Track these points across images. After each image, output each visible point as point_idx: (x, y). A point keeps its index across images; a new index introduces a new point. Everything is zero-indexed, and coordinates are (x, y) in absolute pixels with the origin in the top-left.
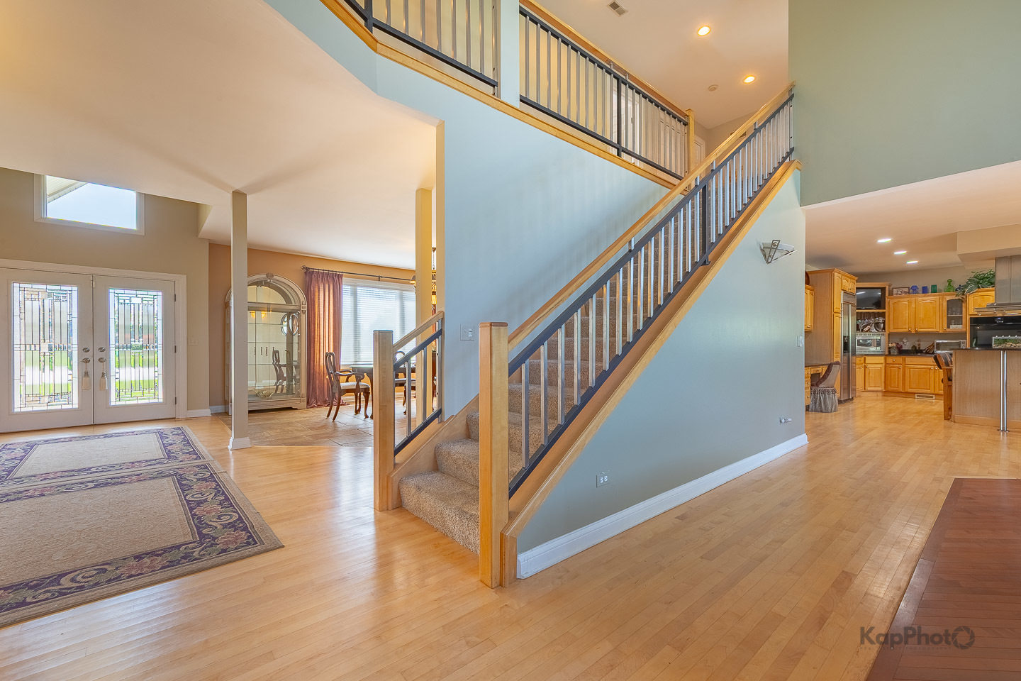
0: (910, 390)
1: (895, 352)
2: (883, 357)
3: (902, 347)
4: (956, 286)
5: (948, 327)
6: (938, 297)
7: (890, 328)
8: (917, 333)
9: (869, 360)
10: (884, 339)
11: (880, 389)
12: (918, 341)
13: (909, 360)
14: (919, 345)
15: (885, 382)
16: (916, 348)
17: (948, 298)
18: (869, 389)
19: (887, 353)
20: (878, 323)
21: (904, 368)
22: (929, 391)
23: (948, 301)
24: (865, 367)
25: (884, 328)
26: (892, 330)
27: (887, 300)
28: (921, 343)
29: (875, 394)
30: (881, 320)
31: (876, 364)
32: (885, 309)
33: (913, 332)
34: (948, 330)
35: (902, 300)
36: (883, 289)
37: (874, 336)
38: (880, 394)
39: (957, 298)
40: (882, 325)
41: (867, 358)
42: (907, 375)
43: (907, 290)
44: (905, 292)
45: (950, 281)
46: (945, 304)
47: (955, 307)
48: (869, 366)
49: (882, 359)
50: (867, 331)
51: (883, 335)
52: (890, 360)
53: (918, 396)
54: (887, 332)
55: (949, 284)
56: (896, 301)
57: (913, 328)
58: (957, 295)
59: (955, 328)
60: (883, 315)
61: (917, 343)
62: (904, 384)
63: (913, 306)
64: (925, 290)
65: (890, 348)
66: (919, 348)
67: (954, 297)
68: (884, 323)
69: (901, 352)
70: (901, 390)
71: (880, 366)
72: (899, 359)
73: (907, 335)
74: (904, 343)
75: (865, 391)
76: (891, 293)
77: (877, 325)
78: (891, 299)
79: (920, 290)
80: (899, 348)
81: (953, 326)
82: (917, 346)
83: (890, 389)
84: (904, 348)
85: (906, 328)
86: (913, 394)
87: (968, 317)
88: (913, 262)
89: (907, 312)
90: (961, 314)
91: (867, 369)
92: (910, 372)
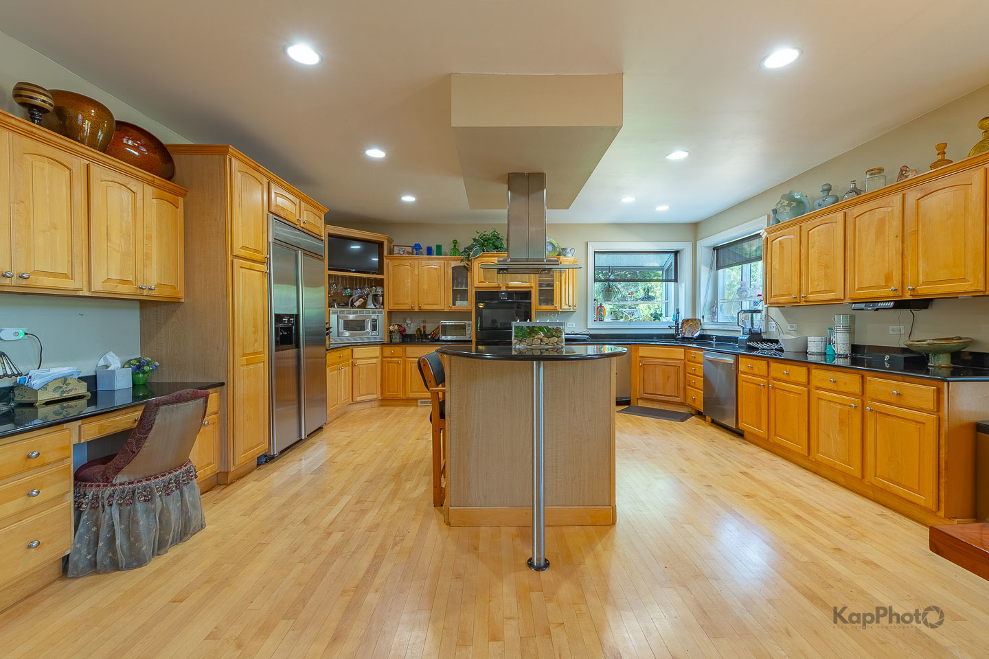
0: (412, 395)
1: (397, 338)
2: (378, 348)
3: (405, 330)
4: (461, 249)
5: (454, 304)
6: (443, 262)
7: (390, 304)
8: (422, 312)
9: (359, 352)
10: (382, 317)
11: (374, 396)
12: (424, 322)
13: (411, 350)
14: (424, 327)
15: (382, 385)
16: (421, 331)
17: (454, 264)
18: (359, 399)
19: (386, 340)
20: (376, 295)
21: (404, 363)
23: (454, 268)
24: (353, 365)
25: (383, 304)
26: (393, 307)
27: (386, 261)
28: (426, 325)
29: (368, 405)
30: (380, 290)
31: (368, 356)
32: (383, 275)
33: (416, 309)
34: (453, 308)
35: (403, 262)
36: (381, 244)
37: (373, 314)
38: (376, 404)
39: (462, 264)
40: (381, 298)
41: (355, 349)
43: (410, 250)
44: (408, 253)
45: (455, 242)
46: (450, 272)
47: (461, 274)
48: (359, 362)
49: (376, 351)
50: (360, 307)
51: (381, 313)
52: (389, 351)
53: (422, 403)
54: (386, 310)
55: (455, 246)
56: (396, 262)
57: (416, 303)
58: (462, 260)
59: (461, 305)
60: (380, 283)
61: (422, 325)
62: (404, 386)
63: (416, 272)
64: (429, 251)
65: (390, 333)
66: (424, 332)
67: (458, 263)
68: (383, 296)
69: (407, 339)
70: (401, 395)
71: (374, 361)
72: (397, 350)
73: (409, 313)
74: (407, 324)
75: (354, 403)
76: (391, 252)
77: (376, 298)
78: (391, 259)
79: (424, 250)
80: (402, 332)
81: (458, 303)
82: (422, 329)
83: (387, 395)
84: (408, 332)
85: (408, 304)
86: (416, 399)
87: (474, 291)
88: (408, 199)
89: (410, 280)
90: (467, 286)
91: (355, 368)
92: (411, 368)
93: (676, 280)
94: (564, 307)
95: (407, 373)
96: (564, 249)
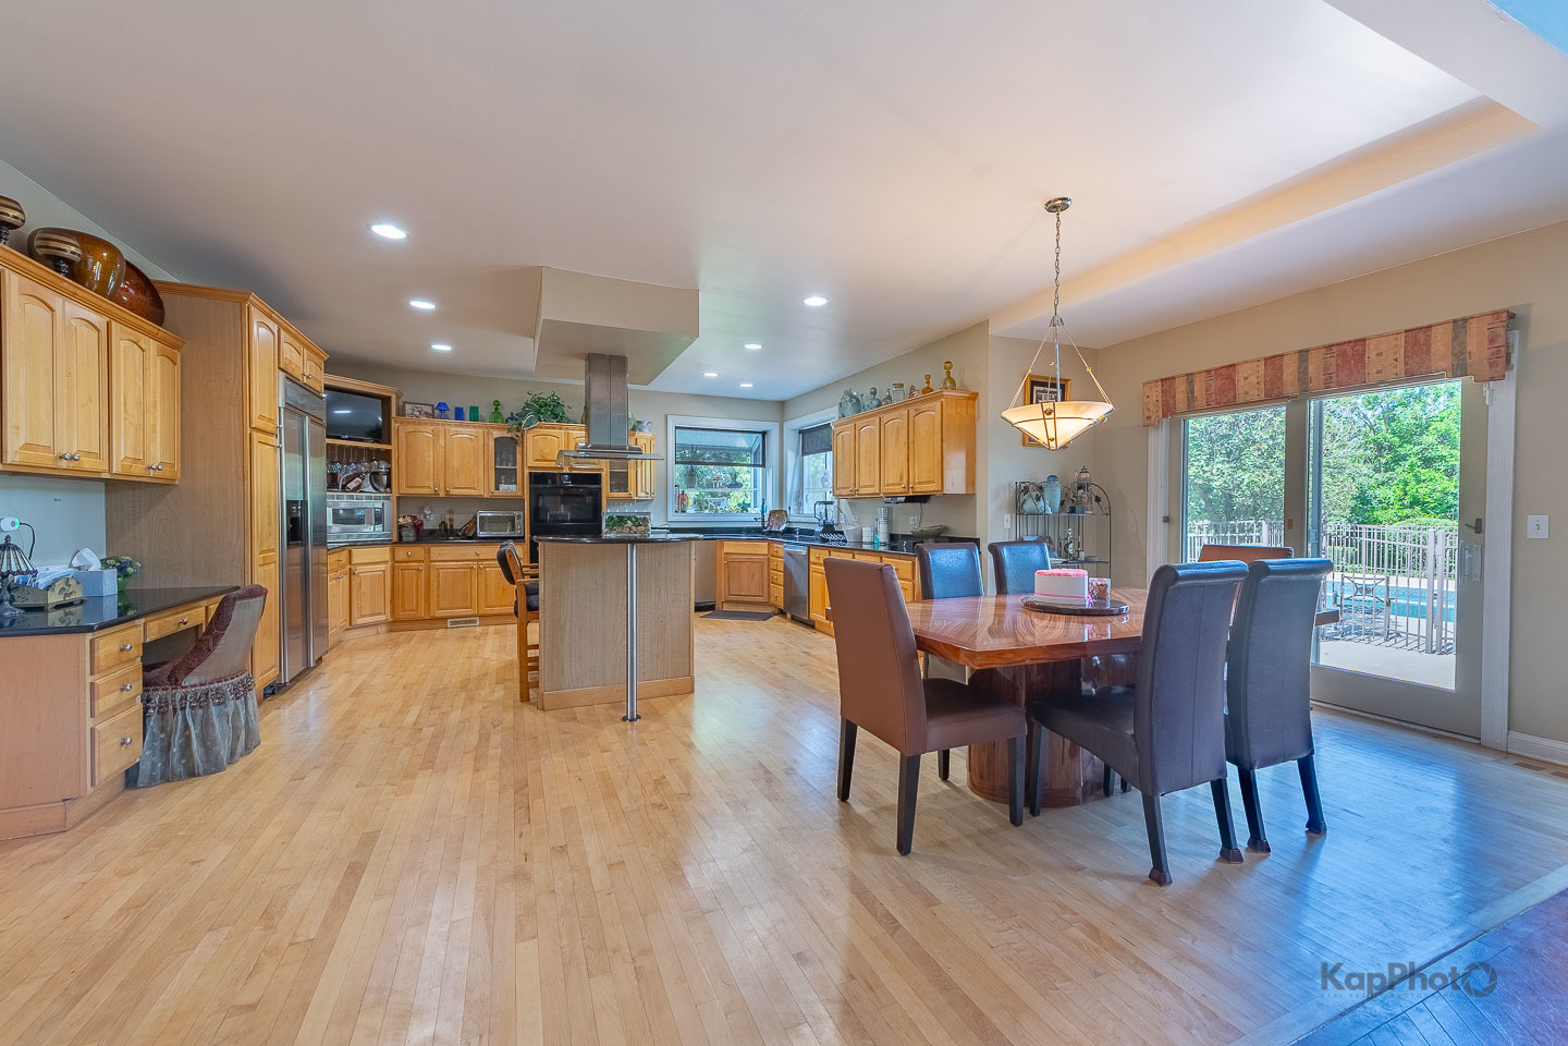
0: (439, 613)
1: (409, 534)
2: (388, 548)
3: (422, 524)
4: (506, 415)
5: (497, 488)
6: (481, 430)
7: (400, 486)
8: (449, 498)
9: (360, 555)
10: (389, 509)
11: (382, 618)
12: (451, 512)
13: (438, 552)
14: (452, 519)
15: (392, 601)
16: (446, 526)
17: (497, 434)
18: (360, 621)
19: (395, 538)
20: (378, 473)
21: (428, 569)
22: (469, 612)
23: (495, 439)
24: (351, 573)
25: (389, 485)
26: (405, 490)
27: (394, 425)
28: (455, 516)
29: (372, 631)
30: (383, 467)
31: (373, 562)
32: (389, 443)
33: (442, 494)
34: (497, 493)
35: (422, 428)
36: (386, 401)
37: (368, 500)
38: (382, 629)
39: (509, 435)
40: (385, 477)
41: (354, 551)
42: (434, 584)
43: (429, 409)
44: (426, 413)
45: (497, 404)
46: (492, 444)
47: (507, 449)
48: (360, 569)
49: (384, 553)
50: (355, 490)
51: (387, 498)
52: (402, 552)
53: (454, 623)
54: (395, 494)
55: (496, 409)
56: (411, 428)
57: (442, 486)
58: (509, 431)
59: (507, 489)
60: (386, 456)
61: (448, 516)
62: (428, 601)
63: (442, 442)
64: (459, 414)
65: (400, 527)
66: (452, 526)
67: (505, 434)
68: (389, 474)
69: (423, 536)
70: (422, 614)
71: (382, 567)
72: (418, 551)
73: (431, 500)
74: (425, 516)
75: (352, 627)
76: (401, 412)
77: (375, 476)
78: (402, 423)
79: (451, 413)
80: (418, 527)
81: (503, 487)
82: (448, 523)
83: (402, 615)
84: (427, 526)
85: (428, 487)
86: (445, 619)
87: (527, 472)
88: (442, 348)
89: (432, 453)
90: (515, 464)
91: (353, 577)
92: (438, 576)
93: (763, 465)
94: (639, 493)
95: (432, 583)
96: (639, 422)
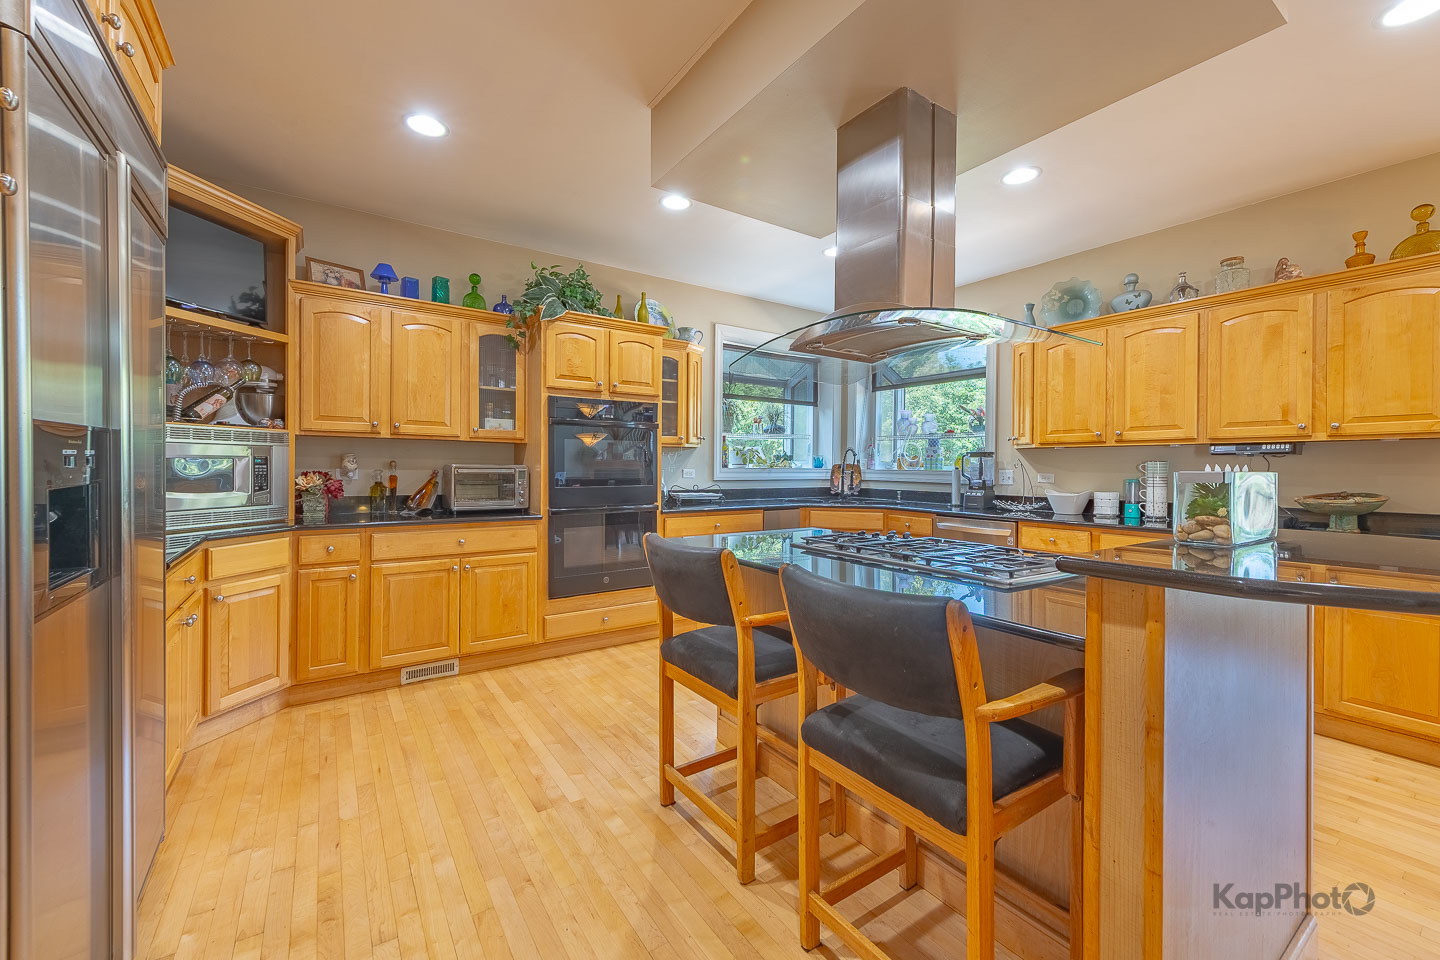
0: (388, 661)
1: (316, 509)
2: (285, 539)
3: (339, 488)
4: (492, 299)
5: (482, 425)
6: (455, 320)
7: (304, 415)
8: (398, 440)
9: (226, 559)
10: (280, 458)
11: (271, 684)
12: (391, 465)
14: (393, 479)
15: (295, 647)
16: (383, 491)
17: (483, 329)
18: (224, 702)
19: (292, 519)
20: (253, 389)
21: (369, 574)
22: (442, 651)
23: (482, 339)
24: (208, 599)
25: (280, 413)
26: (314, 424)
27: (293, 297)
28: (398, 473)
29: (251, 716)
30: (267, 378)
31: (255, 571)
32: (283, 330)
33: (385, 433)
34: (481, 433)
35: (347, 307)
36: (275, 250)
37: (237, 442)
39: (504, 332)
40: (269, 399)
41: (218, 552)
42: (378, 603)
43: (355, 278)
44: (351, 284)
45: (475, 279)
46: (475, 347)
47: (499, 354)
49: (277, 550)
50: (211, 418)
51: (280, 439)
52: (315, 546)
53: (411, 675)
54: (293, 430)
55: (475, 287)
56: (327, 305)
57: (385, 417)
58: (502, 324)
59: (500, 427)
60: (275, 355)
61: (387, 474)
62: (367, 639)
63: (385, 335)
64: (410, 288)
65: (299, 494)
66: (393, 490)
67: (500, 330)
68: (280, 391)
69: (339, 513)
70: (354, 667)
71: (274, 579)
72: (347, 542)
73: (367, 441)
74: (345, 472)
75: (208, 716)
76: (305, 274)
77: (246, 394)
78: (308, 292)
79: (398, 285)
80: (332, 492)
81: (491, 423)
82: (387, 484)
83: (314, 671)
84: (349, 491)
85: (360, 419)
86: (397, 670)
87: (544, 395)
88: (426, 124)
89: (366, 356)
90: (511, 381)
91: (217, 615)
92: (388, 589)
93: (815, 404)
94: (693, 439)
95: (375, 604)
96: (684, 330)
